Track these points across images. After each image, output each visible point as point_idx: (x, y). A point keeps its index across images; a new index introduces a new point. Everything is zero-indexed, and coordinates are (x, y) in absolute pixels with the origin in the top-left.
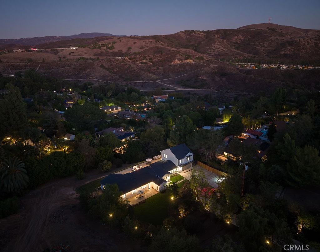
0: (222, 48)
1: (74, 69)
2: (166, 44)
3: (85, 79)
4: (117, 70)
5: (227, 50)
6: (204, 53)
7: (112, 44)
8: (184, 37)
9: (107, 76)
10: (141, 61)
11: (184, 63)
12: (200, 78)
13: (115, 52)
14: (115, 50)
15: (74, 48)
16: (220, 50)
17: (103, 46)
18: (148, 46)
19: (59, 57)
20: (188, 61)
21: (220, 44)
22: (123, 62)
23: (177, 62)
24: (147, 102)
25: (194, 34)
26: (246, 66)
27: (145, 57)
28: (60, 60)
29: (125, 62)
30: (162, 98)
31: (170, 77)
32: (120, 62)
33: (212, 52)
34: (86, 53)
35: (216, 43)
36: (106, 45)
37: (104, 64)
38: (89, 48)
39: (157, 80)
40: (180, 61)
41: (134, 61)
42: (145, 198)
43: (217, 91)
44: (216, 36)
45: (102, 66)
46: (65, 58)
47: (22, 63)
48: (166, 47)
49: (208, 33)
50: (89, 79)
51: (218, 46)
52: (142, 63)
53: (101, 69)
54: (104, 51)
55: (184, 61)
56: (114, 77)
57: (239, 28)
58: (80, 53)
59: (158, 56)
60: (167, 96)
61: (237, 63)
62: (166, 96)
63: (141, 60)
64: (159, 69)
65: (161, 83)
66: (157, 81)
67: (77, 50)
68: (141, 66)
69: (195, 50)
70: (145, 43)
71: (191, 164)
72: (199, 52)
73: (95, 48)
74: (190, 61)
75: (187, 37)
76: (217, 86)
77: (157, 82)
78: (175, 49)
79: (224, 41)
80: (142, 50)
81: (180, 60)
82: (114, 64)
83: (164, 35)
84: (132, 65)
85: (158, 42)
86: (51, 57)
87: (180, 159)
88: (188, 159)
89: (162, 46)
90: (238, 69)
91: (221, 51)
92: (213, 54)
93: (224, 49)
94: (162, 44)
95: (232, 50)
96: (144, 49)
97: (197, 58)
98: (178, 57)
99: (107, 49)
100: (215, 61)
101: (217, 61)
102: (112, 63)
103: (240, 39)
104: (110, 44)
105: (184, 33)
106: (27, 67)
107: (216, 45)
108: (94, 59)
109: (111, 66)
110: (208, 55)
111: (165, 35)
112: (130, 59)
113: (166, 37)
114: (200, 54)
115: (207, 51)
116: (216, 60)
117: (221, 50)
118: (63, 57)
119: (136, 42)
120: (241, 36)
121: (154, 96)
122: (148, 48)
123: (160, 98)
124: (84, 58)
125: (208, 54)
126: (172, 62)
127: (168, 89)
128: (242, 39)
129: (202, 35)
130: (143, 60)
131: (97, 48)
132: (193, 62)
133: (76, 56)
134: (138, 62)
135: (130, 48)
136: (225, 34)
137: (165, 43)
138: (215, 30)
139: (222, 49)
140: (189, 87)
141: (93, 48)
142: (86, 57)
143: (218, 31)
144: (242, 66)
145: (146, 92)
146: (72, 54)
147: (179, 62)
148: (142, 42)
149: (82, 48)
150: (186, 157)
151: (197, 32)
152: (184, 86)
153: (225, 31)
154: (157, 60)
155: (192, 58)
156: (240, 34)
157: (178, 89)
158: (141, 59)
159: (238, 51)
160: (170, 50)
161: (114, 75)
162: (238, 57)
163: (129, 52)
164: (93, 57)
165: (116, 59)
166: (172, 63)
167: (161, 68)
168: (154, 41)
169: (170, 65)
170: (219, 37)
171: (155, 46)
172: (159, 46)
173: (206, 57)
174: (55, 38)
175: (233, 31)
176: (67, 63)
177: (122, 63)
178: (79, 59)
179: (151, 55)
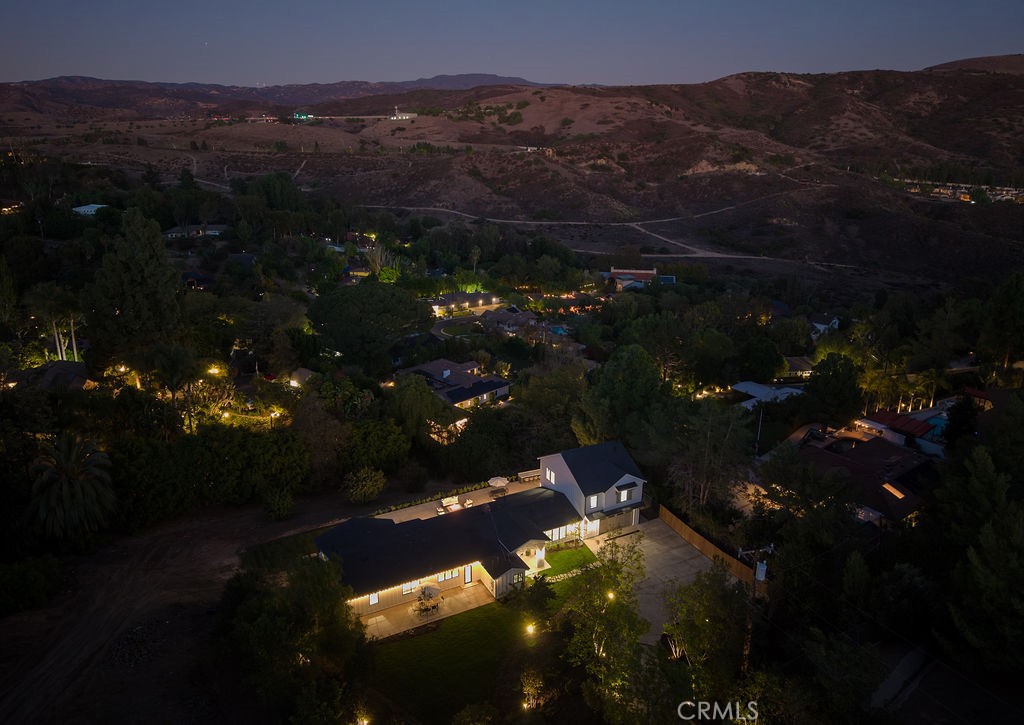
0: (864, 130)
1: (395, 176)
2: (681, 112)
3: (421, 206)
4: (515, 185)
5: (879, 136)
6: (802, 145)
7: (518, 108)
8: (741, 93)
9: (484, 201)
10: (592, 162)
11: (726, 174)
12: (775, 221)
13: (523, 132)
14: (523, 127)
15: (406, 117)
16: (855, 138)
17: (490, 114)
18: (624, 116)
19: (362, 142)
20: (742, 166)
21: (859, 117)
22: (537, 161)
23: (704, 167)
24: (587, 289)
25: (774, 83)
26: (939, 193)
27: (606, 149)
28: (362, 148)
29: (543, 164)
30: (637, 278)
31: (676, 215)
32: (529, 164)
33: (827, 144)
34: (438, 132)
35: (846, 114)
36: (498, 110)
37: (481, 167)
38: (450, 117)
39: (631, 220)
40: (713, 166)
41: (572, 162)
42: (442, 613)
43: (822, 269)
44: (850, 92)
45: (475, 173)
46: (378, 144)
47: (259, 153)
48: (680, 122)
49: (820, 81)
50: (431, 208)
51: (851, 124)
52: (593, 167)
53: (470, 180)
54: (491, 128)
55: (729, 168)
56: (504, 207)
57: (931, 69)
58: (419, 132)
59: (648, 147)
60: (655, 272)
61: (909, 181)
62: (650, 272)
63: (592, 158)
64: (643, 188)
65: (643, 231)
66: (633, 225)
67: (413, 122)
68: (590, 175)
69: (772, 134)
70: (617, 108)
71: (635, 513)
72: (785, 142)
73: (465, 118)
74: (747, 167)
75: (749, 93)
76: (826, 252)
77: (633, 229)
78: (708, 130)
79: (874, 107)
80: (603, 129)
81: (714, 162)
82: (511, 167)
83: (676, 86)
84: (564, 173)
85: (657, 104)
86: (340, 141)
87: (593, 494)
88: (624, 495)
89: (666, 119)
90: (907, 199)
91: (860, 140)
92: (831, 149)
93: (871, 135)
94: (667, 112)
95: (897, 139)
96: (610, 127)
97: (771, 158)
98: (709, 154)
99: (500, 123)
100: (832, 169)
101: (837, 170)
102: (505, 165)
103: (928, 104)
104: (510, 107)
105: (742, 79)
106: (269, 167)
107: (845, 121)
108: (457, 151)
109: (500, 172)
110: (812, 152)
111: (682, 87)
112: (560, 154)
113: (684, 91)
114: (786, 147)
115: (812, 138)
116: (835, 166)
117: (860, 138)
118: (373, 142)
119: (587, 105)
120: (933, 94)
121: (613, 270)
122: (620, 124)
123: (630, 277)
124: (427, 146)
125: (814, 147)
126: (688, 168)
127: (663, 251)
128: (936, 102)
129: (802, 86)
130: (600, 157)
131: (472, 118)
132: (757, 171)
133: (408, 141)
134: (583, 165)
135: (567, 123)
136: (880, 86)
137: (677, 109)
138: (845, 74)
139: (865, 135)
140: (734, 247)
141: (460, 119)
142: (436, 145)
143: (855, 77)
144: (924, 191)
145: (593, 257)
146: (398, 134)
147: (711, 169)
148: (608, 106)
149: (430, 117)
150: (614, 489)
151: (784, 79)
152: (717, 243)
153: (879, 75)
154: (641, 159)
155: (754, 158)
156: (930, 87)
157: (695, 253)
158: (592, 155)
159: (919, 143)
160: (690, 132)
161: (506, 199)
162: (915, 161)
163: (564, 132)
164: (456, 146)
165: (518, 153)
166: (690, 172)
167: (651, 184)
168: (643, 102)
169: (682, 178)
170: (857, 96)
171: (645, 117)
172: (658, 118)
173: (803, 157)
174: (365, 86)
175: (907, 77)
176: (379, 158)
177: (533, 167)
178: (413, 150)
179: (625, 145)
